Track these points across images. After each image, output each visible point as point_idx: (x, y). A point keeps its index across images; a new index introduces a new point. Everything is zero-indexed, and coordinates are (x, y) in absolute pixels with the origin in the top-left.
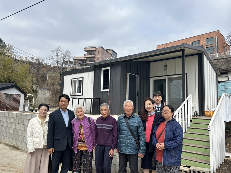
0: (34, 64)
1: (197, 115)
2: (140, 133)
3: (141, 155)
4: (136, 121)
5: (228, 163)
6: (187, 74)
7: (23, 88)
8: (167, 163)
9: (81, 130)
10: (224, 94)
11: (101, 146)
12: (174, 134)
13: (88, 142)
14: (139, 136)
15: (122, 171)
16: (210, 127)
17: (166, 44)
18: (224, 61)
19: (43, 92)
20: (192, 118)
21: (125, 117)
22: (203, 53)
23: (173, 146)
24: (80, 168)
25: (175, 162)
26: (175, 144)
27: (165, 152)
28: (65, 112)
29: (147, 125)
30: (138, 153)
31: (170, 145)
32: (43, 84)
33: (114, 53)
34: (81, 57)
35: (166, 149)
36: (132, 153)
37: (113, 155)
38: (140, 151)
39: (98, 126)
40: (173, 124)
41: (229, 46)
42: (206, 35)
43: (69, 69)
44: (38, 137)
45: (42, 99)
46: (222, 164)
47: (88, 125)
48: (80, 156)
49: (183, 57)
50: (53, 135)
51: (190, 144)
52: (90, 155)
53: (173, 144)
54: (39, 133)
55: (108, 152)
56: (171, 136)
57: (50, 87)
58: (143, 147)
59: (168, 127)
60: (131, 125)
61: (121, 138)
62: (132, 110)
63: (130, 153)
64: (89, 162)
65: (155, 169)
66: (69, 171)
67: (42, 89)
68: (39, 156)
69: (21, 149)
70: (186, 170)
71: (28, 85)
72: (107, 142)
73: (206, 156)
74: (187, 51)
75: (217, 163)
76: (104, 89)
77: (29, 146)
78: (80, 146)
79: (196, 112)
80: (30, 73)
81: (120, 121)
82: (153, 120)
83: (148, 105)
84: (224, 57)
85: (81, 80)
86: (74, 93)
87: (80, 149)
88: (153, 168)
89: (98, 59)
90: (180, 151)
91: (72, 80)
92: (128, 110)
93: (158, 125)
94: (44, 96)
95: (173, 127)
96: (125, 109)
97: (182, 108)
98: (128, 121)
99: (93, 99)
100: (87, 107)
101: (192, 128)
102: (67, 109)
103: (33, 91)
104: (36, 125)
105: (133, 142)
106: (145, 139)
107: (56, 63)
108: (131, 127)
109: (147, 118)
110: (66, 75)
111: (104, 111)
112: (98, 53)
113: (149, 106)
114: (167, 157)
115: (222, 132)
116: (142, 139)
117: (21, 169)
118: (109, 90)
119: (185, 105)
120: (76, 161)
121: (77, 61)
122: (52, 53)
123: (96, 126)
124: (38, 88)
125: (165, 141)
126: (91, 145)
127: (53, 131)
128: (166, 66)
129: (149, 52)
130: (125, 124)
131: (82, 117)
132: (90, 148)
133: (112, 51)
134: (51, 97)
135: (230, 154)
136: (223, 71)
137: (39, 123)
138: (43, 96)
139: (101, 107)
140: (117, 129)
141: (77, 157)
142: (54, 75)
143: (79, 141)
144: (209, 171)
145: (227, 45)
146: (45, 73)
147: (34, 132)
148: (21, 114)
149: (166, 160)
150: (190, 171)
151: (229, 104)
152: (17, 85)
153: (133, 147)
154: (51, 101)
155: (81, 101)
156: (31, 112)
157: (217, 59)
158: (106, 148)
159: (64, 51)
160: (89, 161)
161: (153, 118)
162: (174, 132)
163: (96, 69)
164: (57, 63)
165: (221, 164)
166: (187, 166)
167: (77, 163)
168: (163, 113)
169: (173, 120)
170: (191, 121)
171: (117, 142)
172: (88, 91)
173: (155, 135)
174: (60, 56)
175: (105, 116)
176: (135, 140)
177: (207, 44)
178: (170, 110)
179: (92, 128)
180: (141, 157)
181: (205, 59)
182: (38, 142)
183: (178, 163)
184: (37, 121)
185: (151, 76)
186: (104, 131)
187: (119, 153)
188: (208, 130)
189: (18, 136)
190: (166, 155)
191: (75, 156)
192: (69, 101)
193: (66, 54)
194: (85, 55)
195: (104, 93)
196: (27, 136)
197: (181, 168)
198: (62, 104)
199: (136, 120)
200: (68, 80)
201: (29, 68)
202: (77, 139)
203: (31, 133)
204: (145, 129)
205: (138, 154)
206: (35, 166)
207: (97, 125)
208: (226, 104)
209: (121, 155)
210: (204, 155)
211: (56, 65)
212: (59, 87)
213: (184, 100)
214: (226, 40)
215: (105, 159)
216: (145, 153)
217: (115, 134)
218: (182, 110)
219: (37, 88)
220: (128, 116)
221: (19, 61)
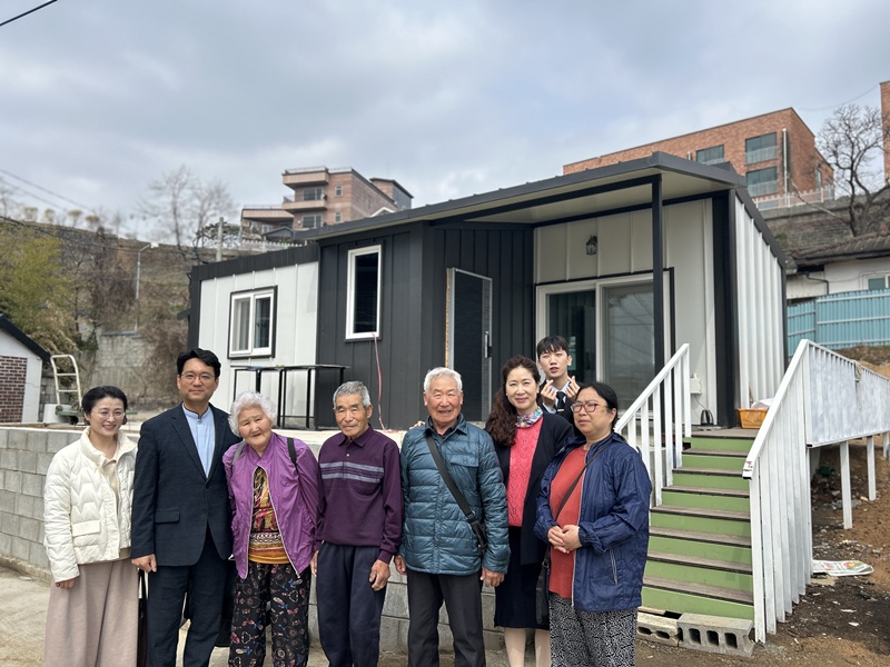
0: (81, 237)
1: (712, 425)
2: (489, 492)
3: (491, 577)
4: (474, 448)
5: (819, 600)
6: (671, 270)
7: (35, 330)
8: (587, 601)
9: (260, 491)
10: (804, 343)
11: (339, 546)
12: (616, 492)
13: (291, 536)
14: (482, 504)
15: (423, 641)
16: (753, 464)
17: (600, 159)
18: (812, 224)
19: (119, 349)
20: (688, 433)
21: (429, 433)
22: (732, 192)
23: (611, 534)
24: (261, 633)
25: (619, 596)
26: (618, 530)
27: (584, 558)
28: (200, 417)
29: (512, 461)
30: (481, 570)
31: (601, 532)
32: (119, 318)
33: (400, 192)
34: (272, 210)
35: (587, 547)
36: (457, 568)
37: (385, 581)
38: (490, 563)
39: (328, 471)
40: (613, 453)
41: (829, 165)
42: (748, 123)
43: (223, 256)
44: (94, 518)
45: (115, 374)
46: (797, 602)
47: (287, 470)
48: (261, 587)
49: (655, 205)
50: (154, 505)
51: (680, 530)
52: (299, 582)
53: (612, 528)
54: (99, 502)
55: (368, 571)
56: (604, 497)
57: (148, 328)
58: (499, 546)
59: (596, 464)
60: (453, 464)
61: (416, 513)
62: (457, 407)
63: (450, 572)
64: (296, 611)
65: (546, 626)
66: (216, 649)
67: (116, 335)
68: (99, 594)
69: (28, 570)
70: (666, 626)
71: (59, 319)
72: (362, 533)
73: (740, 572)
74: (671, 184)
75: (781, 600)
76: (358, 329)
77: (57, 557)
78: (262, 551)
79: (707, 413)
80: (63, 273)
81: (411, 449)
82: (535, 442)
83: (520, 385)
84: (814, 210)
85: (268, 299)
86: (241, 348)
87: (258, 559)
88: (539, 622)
89: (338, 218)
90: (638, 554)
91: (234, 297)
92: (440, 408)
93: (559, 458)
94: (125, 365)
95: (612, 464)
96: (429, 402)
97: (650, 399)
98: (443, 448)
99: (317, 369)
100: (295, 404)
101: (691, 473)
102: (210, 405)
103: (80, 344)
104: (83, 472)
105: (462, 526)
106: (506, 515)
107: (168, 231)
108: (454, 471)
109: (514, 436)
110: (210, 277)
111: (348, 412)
112: (339, 192)
113: (521, 389)
114: (590, 577)
115: (797, 484)
116: (495, 513)
117: (29, 646)
118: (376, 334)
119: (662, 385)
120: (246, 606)
121: (254, 224)
122: (153, 192)
123: (319, 472)
124: (99, 331)
125: (583, 516)
126: (305, 544)
127: (153, 489)
128: (593, 240)
129: (529, 187)
130: (429, 459)
131: (261, 440)
132: (298, 555)
133: (391, 187)
134: (151, 365)
135: (828, 565)
136: (808, 259)
137: (93, 464)
138: (122, 363)
139: (339, 399)
140: (402, 480)
141: (250, 591)
142: (164, 279)
143: (254, 531)
144: (747, 628)
145: (825, 162)
146: (125, 273)
147: (78, 498)
148: (27, 434)
149: (585, 588)
150: (680, 630)
151: (826, 379)
152: (13, 321)
153: (461, 546)
154: (151, 382)
155: (271, 379)
156: (68, 425)
157: (786, 214)
158: (359, 556)
159: (204, 185)
160: (296, 605)
161: (536, 432)
162: (617, 483)
163: (327, 253)
164: (178, 233)
165: (794, 604)
166: (668, 615)
167: (249, 617)
168: (576, 415)
169: (617, 440)
170: (686, 446)
171: (399, 531)
172: (298, 340)
173: (547, 498)
174: (188, 207)
175: (353, 432)
176: (470, 521)
177: (750, 161)
178: (603, 402)
179: (304, 483)
180: (494, 582)
181: (740, 212)
182: (94, 538)
183: (631, 601)
184: (84, 457)
185: (538, 278)
186: (351, 490)
187: (408, 571)
188: (745, 474)
189: (16, 518)
190: (586, 568)
191: (240, 587)
192: (217, 373)
193: (211, 194)
194: (287, 201)
195: (360, 348)
196: (48, 518)
197: (642, 619)
198: (191, 387)
199: (474, 444)
200: (216, 296)
201: (63, 253)
202: (246, 526)
203: (62, 506)
204: (505, 478)
205: (480, 573)
206: (85, 632)
207: (323, 466)
208: (813, 380)
209: (415, 578)
210: (730, 570)
211: (172, 241)
212: (183, 327)
213: (660, 364)
214: (820, 143)
215: (354, 598)
216: (506, 568)
217: (393, 501)
218: (651, 408)
219: (94, 333)
220: (442, 427)
221: (18, 223)
